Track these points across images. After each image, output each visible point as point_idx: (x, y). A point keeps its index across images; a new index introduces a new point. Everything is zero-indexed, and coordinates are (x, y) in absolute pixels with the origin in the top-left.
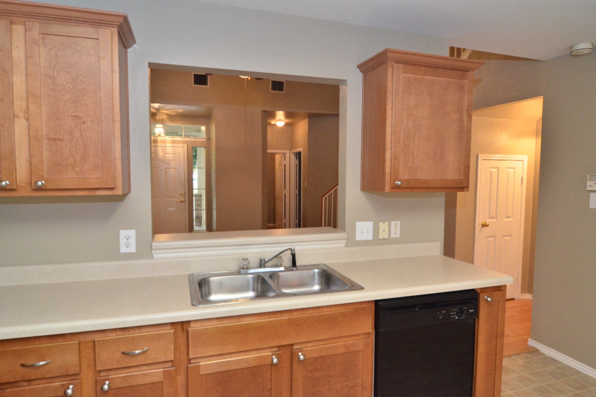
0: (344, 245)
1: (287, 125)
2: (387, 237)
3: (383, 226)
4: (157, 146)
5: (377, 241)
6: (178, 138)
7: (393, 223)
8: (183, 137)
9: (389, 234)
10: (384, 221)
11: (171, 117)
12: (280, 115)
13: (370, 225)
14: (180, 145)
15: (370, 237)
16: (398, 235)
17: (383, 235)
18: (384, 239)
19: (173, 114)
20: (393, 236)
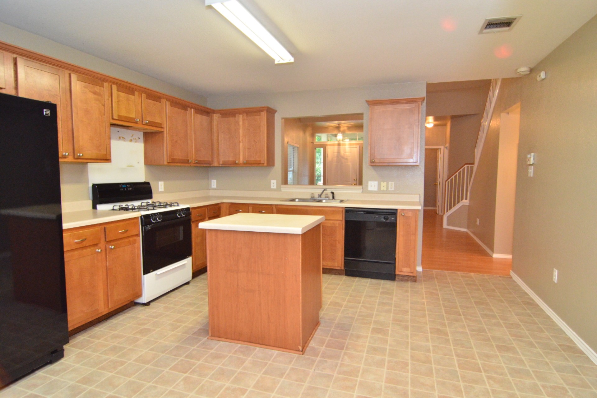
0: (361, 192)
1: (435, 125)
2: (385, 189)
3: (384, 184)
4: (340, 148)
5: (379, 191)
6: (353, 142)
7: (390, 183)
8: (358, 140)
9: (387, 188)
10: (384, 181)
11: (350, 128)
12: (431, 119)
13: (376, 183)
14: (354, 146)
15: (376, 189)
16: (393, 189)
17: (383, 189)
18: (384, 191)
19: (350, 126)
20: (390, 189)
